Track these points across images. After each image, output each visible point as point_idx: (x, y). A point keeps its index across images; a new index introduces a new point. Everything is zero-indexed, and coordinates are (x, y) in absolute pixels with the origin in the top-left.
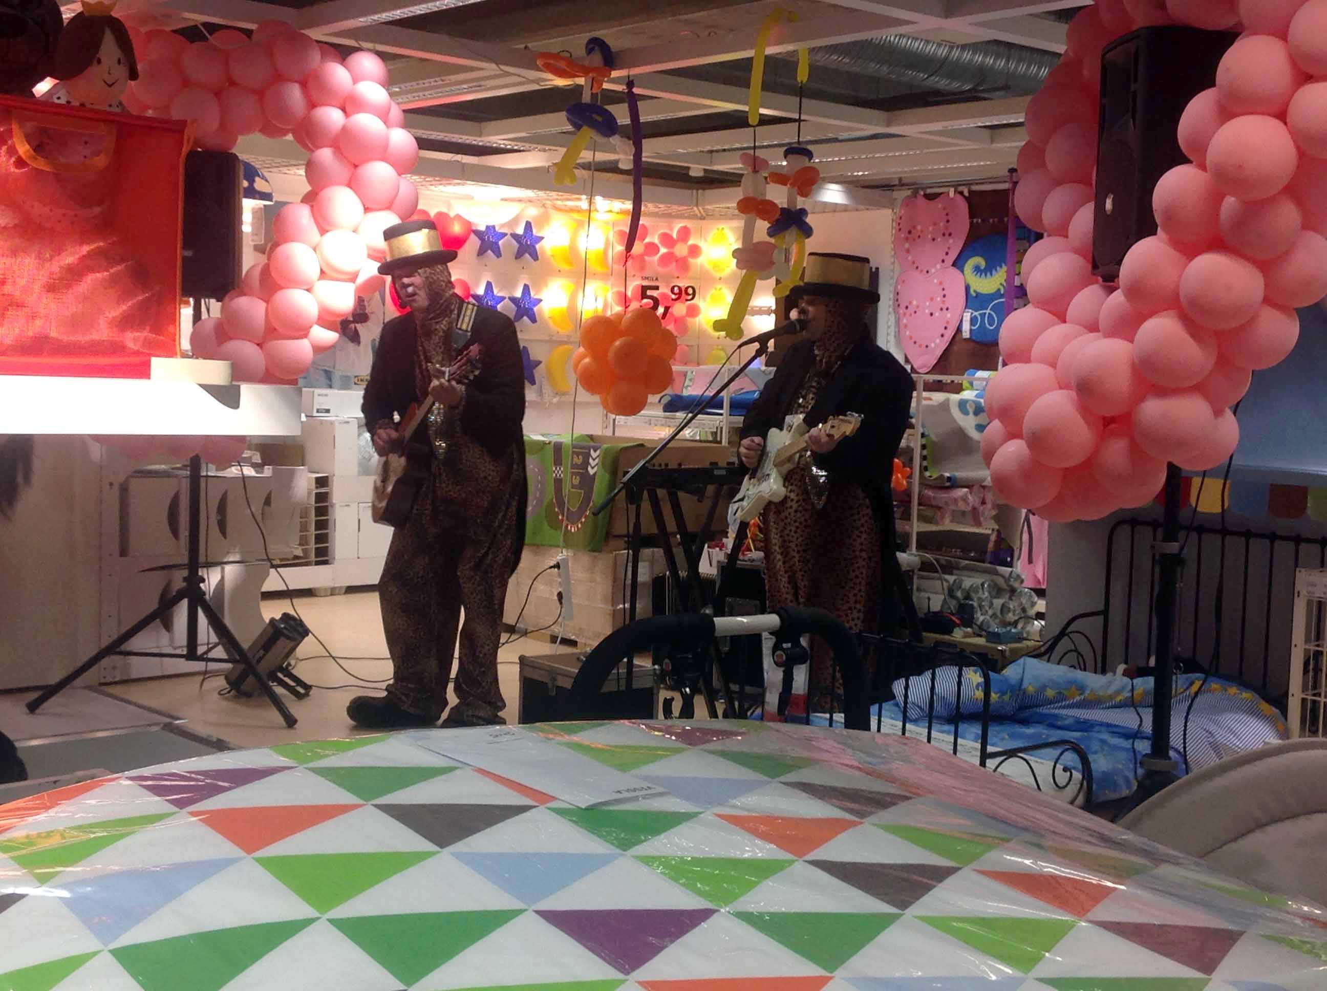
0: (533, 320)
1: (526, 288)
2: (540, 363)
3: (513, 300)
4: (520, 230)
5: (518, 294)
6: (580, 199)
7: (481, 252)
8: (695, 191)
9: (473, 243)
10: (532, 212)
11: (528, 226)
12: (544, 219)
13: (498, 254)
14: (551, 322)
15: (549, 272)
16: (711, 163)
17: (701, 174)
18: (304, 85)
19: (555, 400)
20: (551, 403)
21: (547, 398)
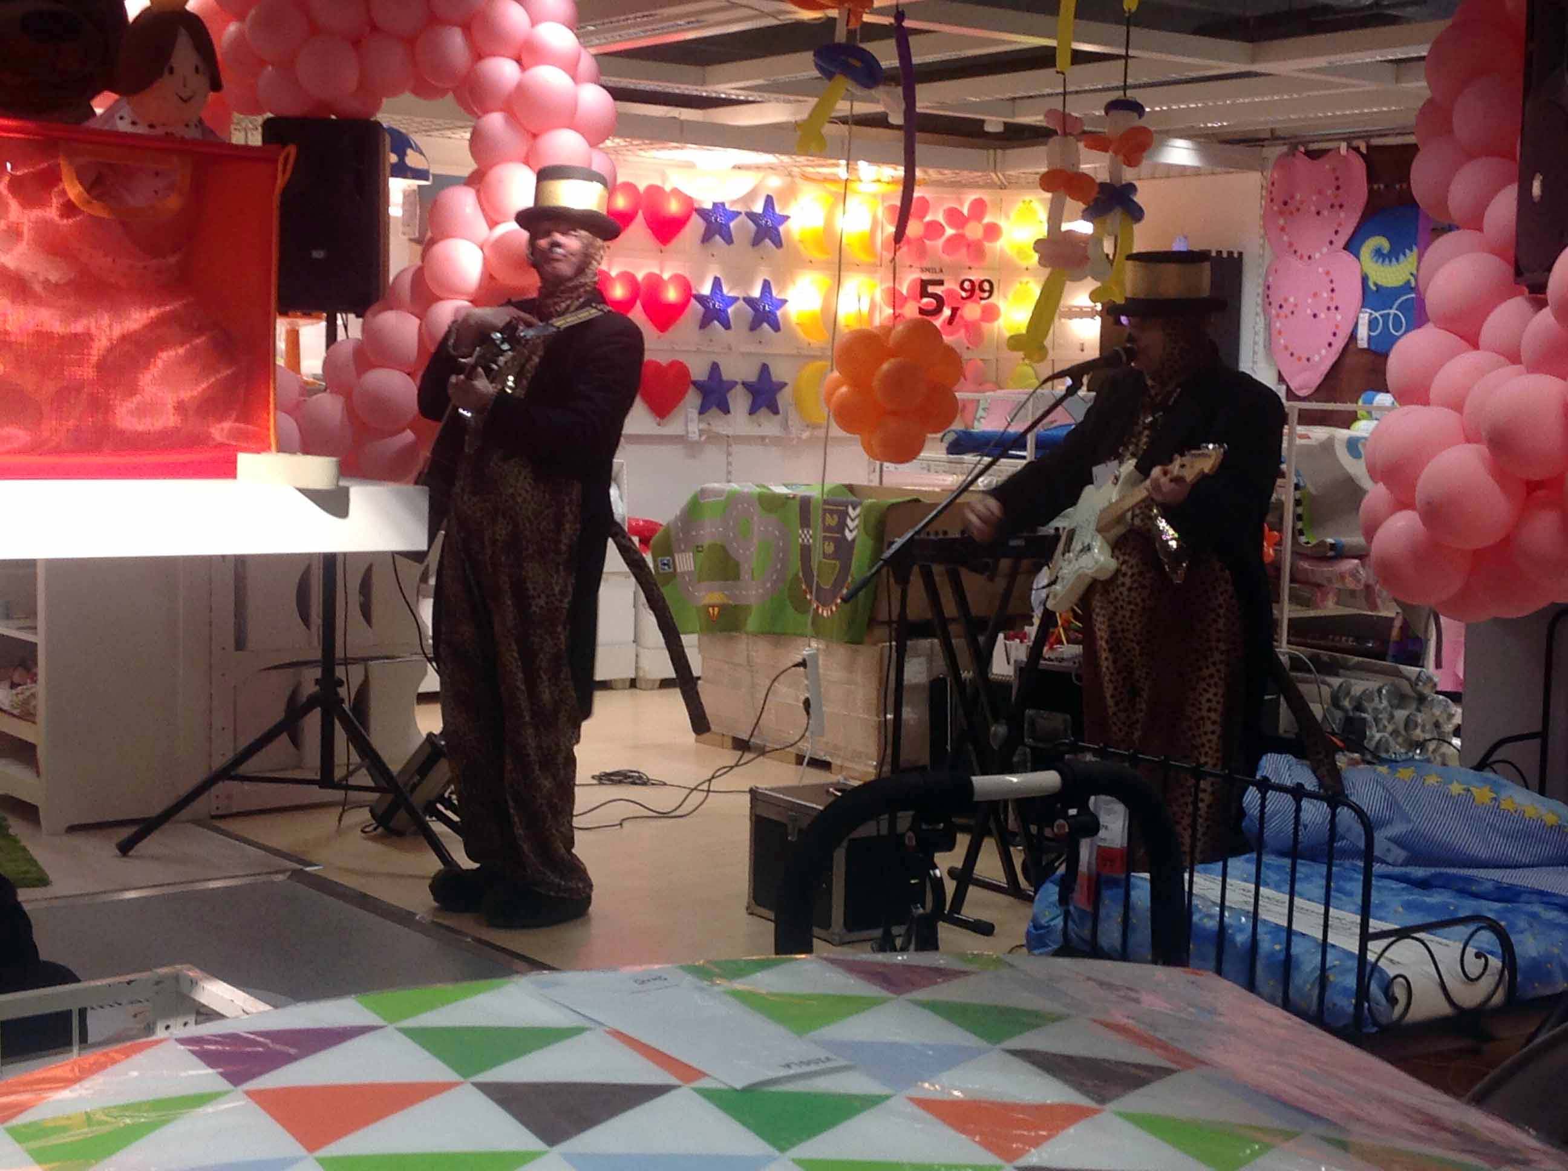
0: (776, 327)
1: (766, 285)
2: (785, 384)
3: (749, 301)
4: (758, 208)
5: (756, 293)
6: (837, 165)
7: (706, 238)
8: (991, 152)
9: (696, 224)
10: (774, 183)
11: (769, 201)
12: (790, 192)
13: (729, 239)
14: (800, 333)
15: (798, 262)
16: (1014, 115)
17: (1000, 129)
18: (467, 28)
19: (805, 435)
20: (799, 438)
21: (794, 431)
